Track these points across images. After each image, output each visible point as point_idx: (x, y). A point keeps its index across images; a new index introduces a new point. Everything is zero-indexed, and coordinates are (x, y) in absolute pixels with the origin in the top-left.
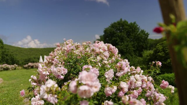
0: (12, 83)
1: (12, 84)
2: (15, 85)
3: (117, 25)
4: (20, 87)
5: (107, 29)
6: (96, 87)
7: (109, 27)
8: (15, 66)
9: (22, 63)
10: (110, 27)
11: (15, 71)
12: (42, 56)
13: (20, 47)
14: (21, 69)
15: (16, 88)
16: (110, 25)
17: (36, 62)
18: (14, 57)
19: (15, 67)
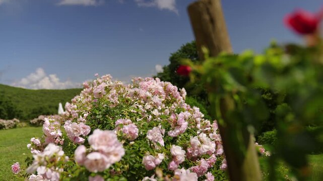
0: (7, 151)
1: (7, 153)
2: (11, 155)
3: (192, 48)
4: (21, 158)
5: (175, 55)
6: (116, 155)
7: (178, 52)
8: (15, 121)
9: (29, 116)
10: (180, 51)
11: (14, 130)
12: (62, 103)
13: (24, 88)
14: (25, 127)
15: (12, 159)
16: (180, 49)
17: (53, 115)
18: (12, 104)
19: (15, 123)
